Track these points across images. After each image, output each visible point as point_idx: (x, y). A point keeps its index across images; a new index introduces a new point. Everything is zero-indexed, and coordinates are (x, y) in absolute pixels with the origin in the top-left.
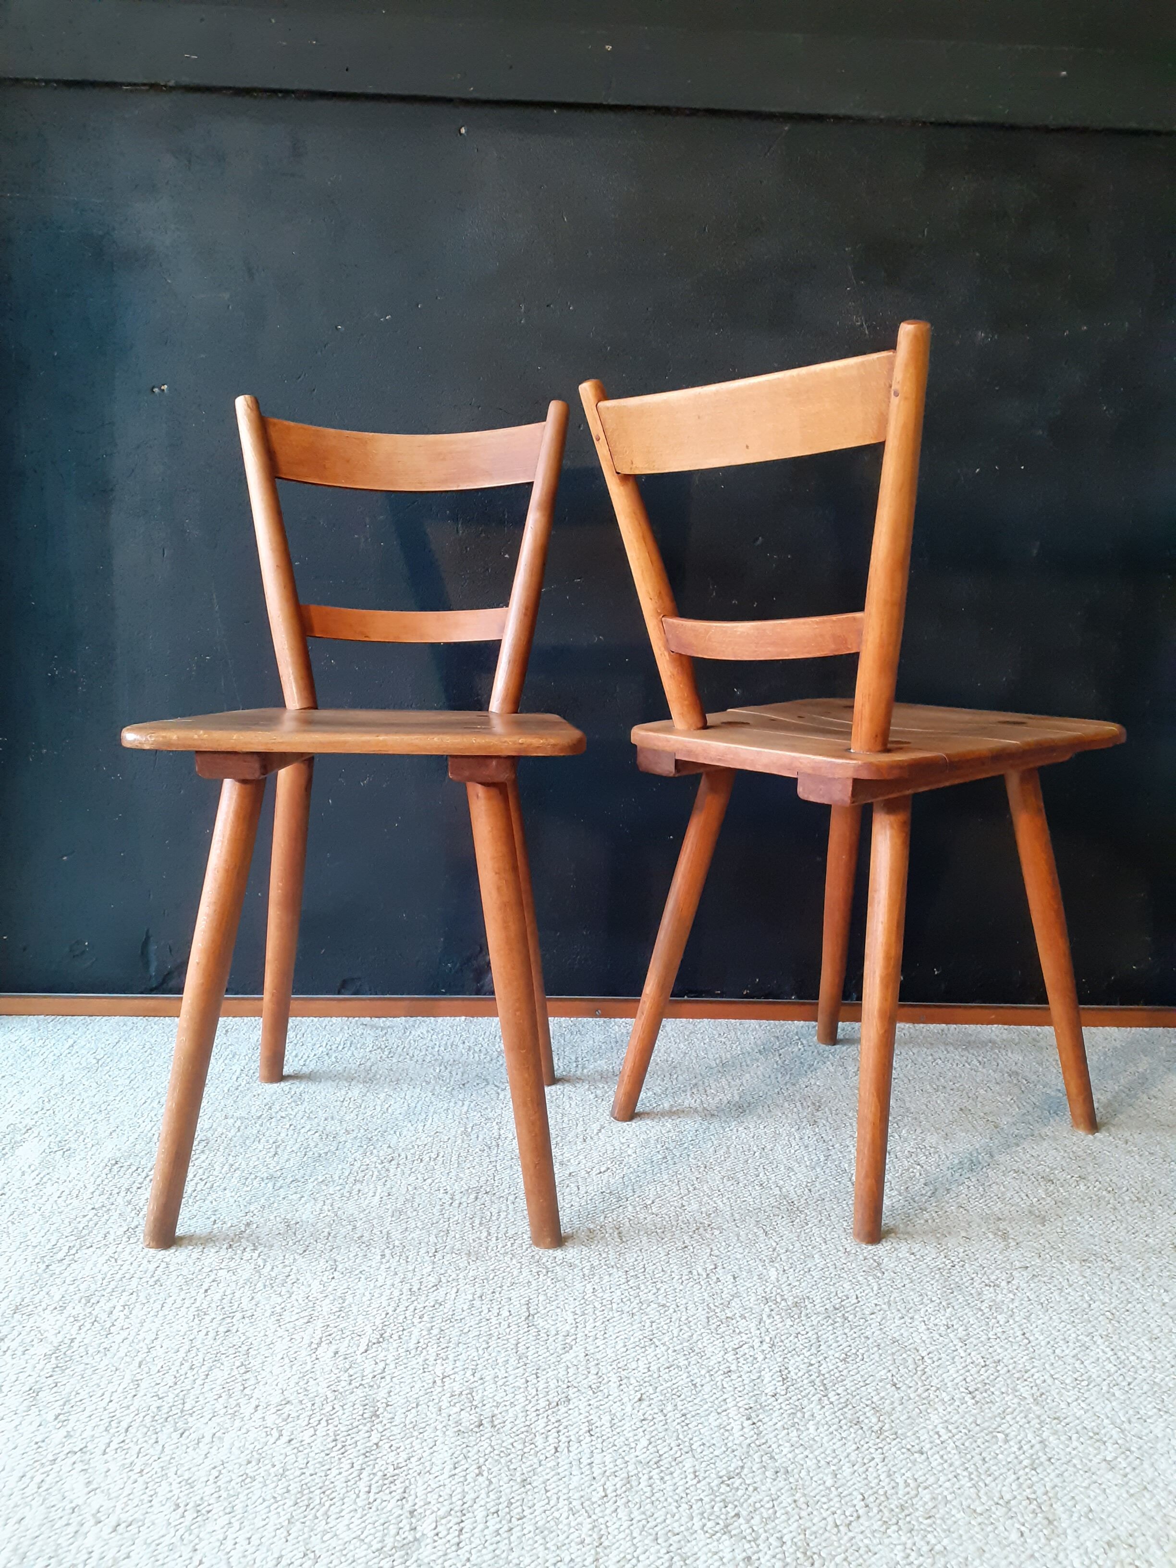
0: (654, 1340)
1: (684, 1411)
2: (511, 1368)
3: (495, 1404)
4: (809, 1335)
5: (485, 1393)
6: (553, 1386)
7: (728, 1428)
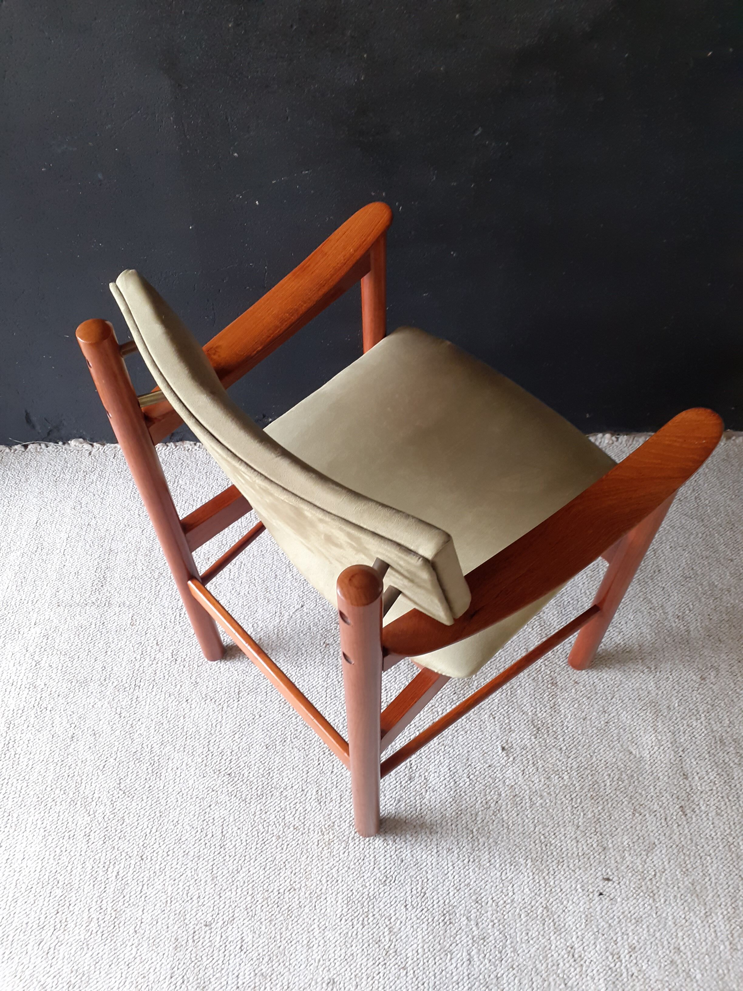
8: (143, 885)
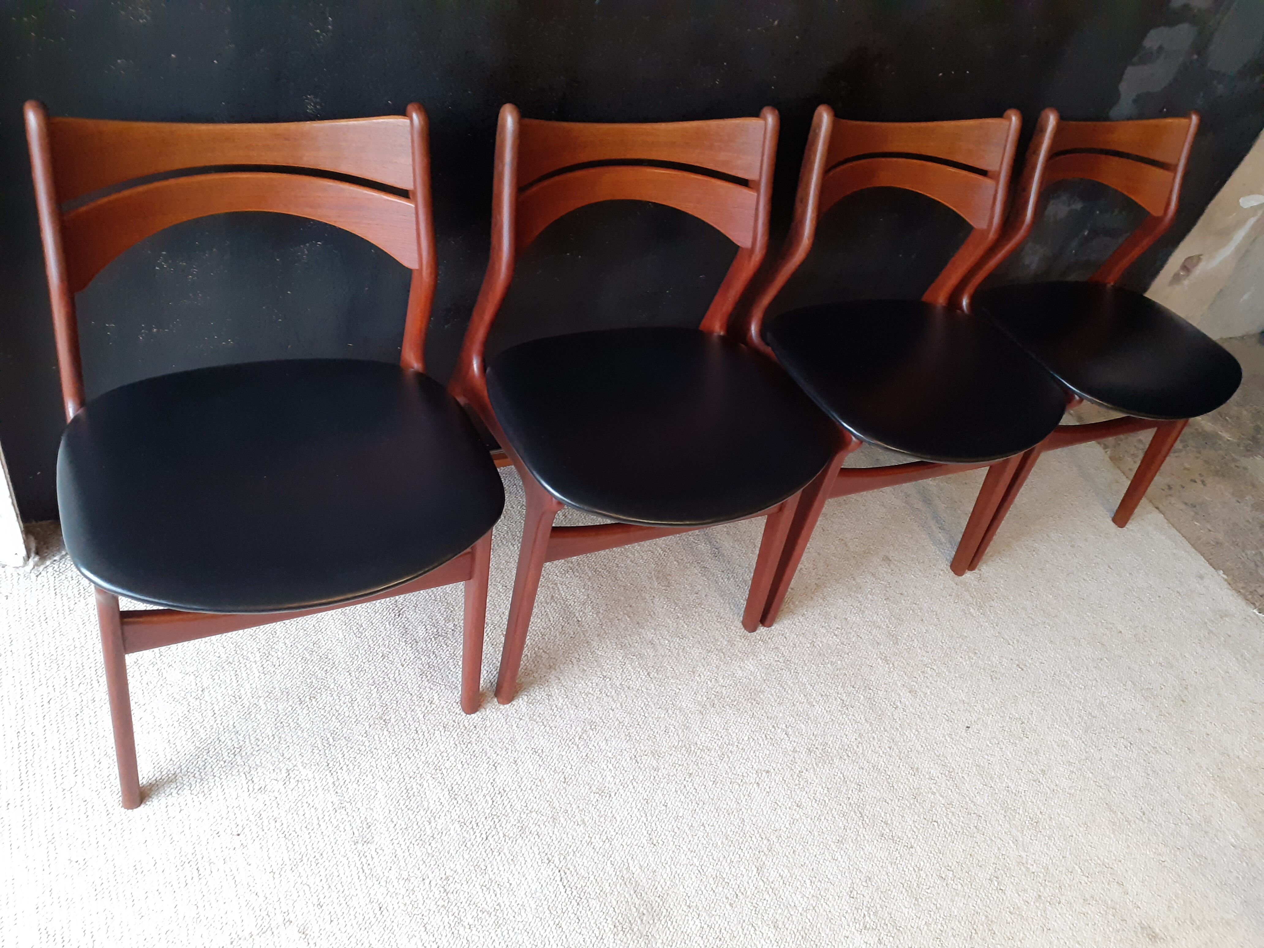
0: (777, 802)
1: (815, 853)
2: (727, 848)
3: (735, 878)
4: (839, 775)
5: (726, 871)
6: (752, 855)
7: (836, 858)
8: (669, 866)
